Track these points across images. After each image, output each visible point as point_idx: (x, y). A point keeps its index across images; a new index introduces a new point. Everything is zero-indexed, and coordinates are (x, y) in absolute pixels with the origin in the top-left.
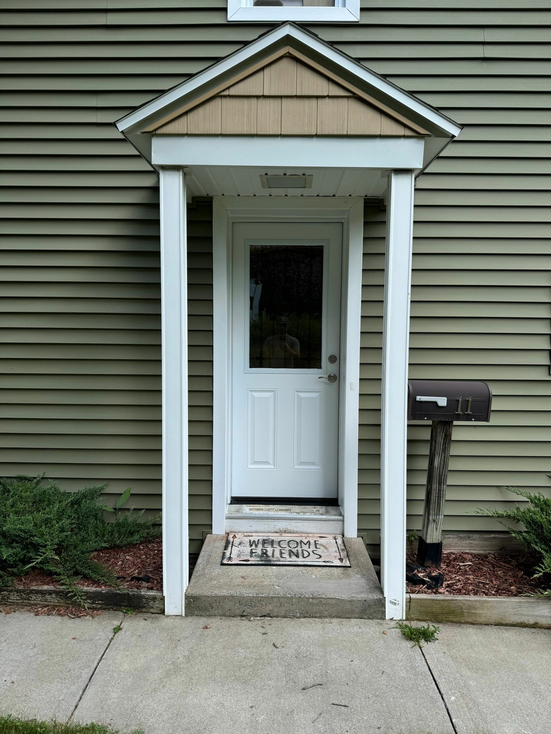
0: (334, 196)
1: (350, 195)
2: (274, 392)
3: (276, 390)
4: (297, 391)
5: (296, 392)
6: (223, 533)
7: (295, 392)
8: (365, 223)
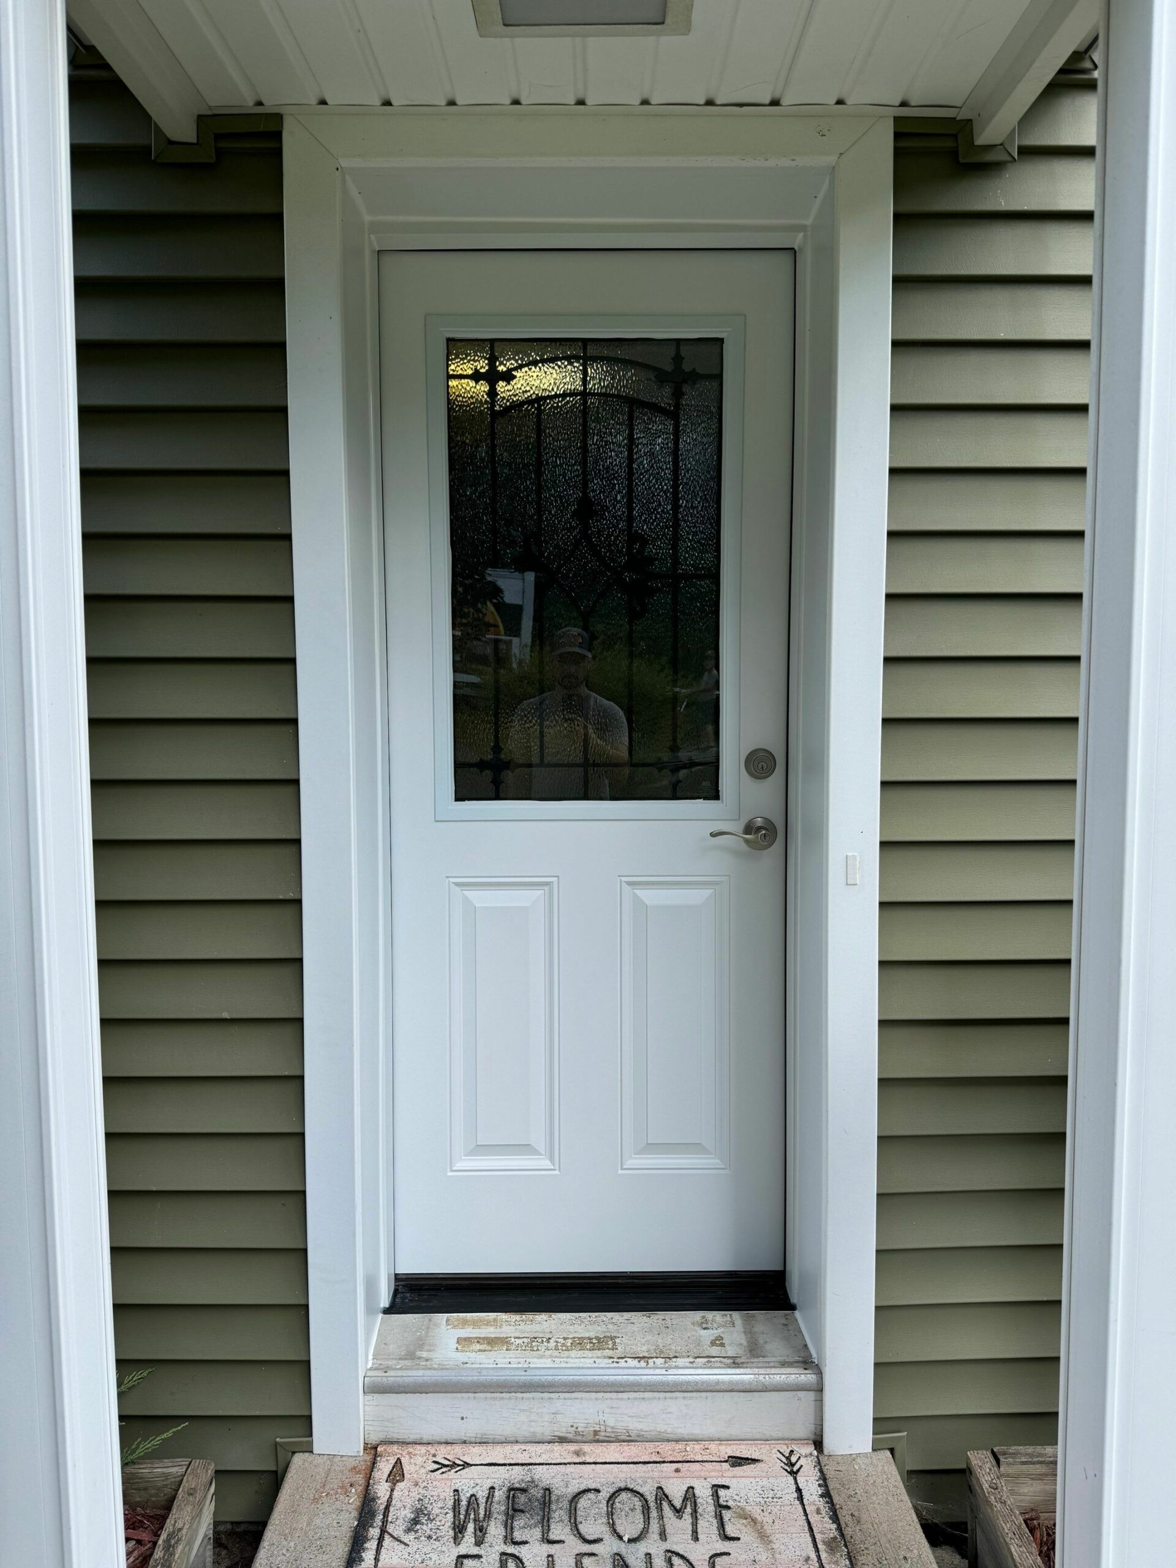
0: (775, 103)
1: (840, 102)
2: (546, 888)
3: (556, 879)
4: (629, 883)
5: (627, 886)
6: (355, 1448)
7: (624, 884)
8: (902, 220)
